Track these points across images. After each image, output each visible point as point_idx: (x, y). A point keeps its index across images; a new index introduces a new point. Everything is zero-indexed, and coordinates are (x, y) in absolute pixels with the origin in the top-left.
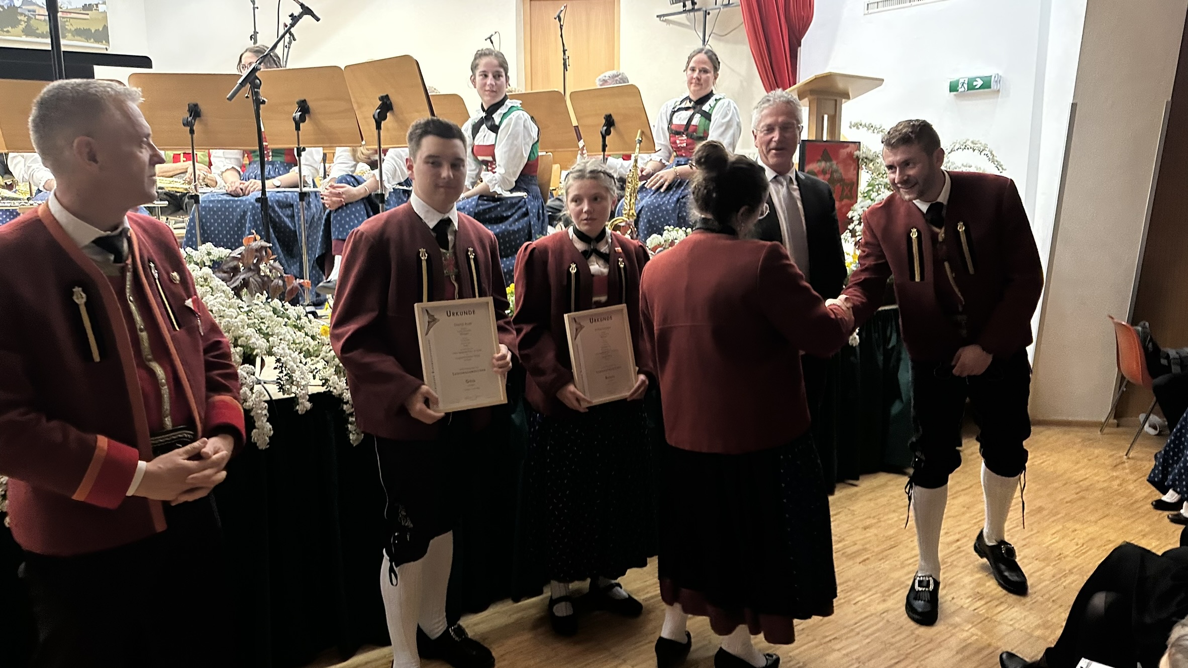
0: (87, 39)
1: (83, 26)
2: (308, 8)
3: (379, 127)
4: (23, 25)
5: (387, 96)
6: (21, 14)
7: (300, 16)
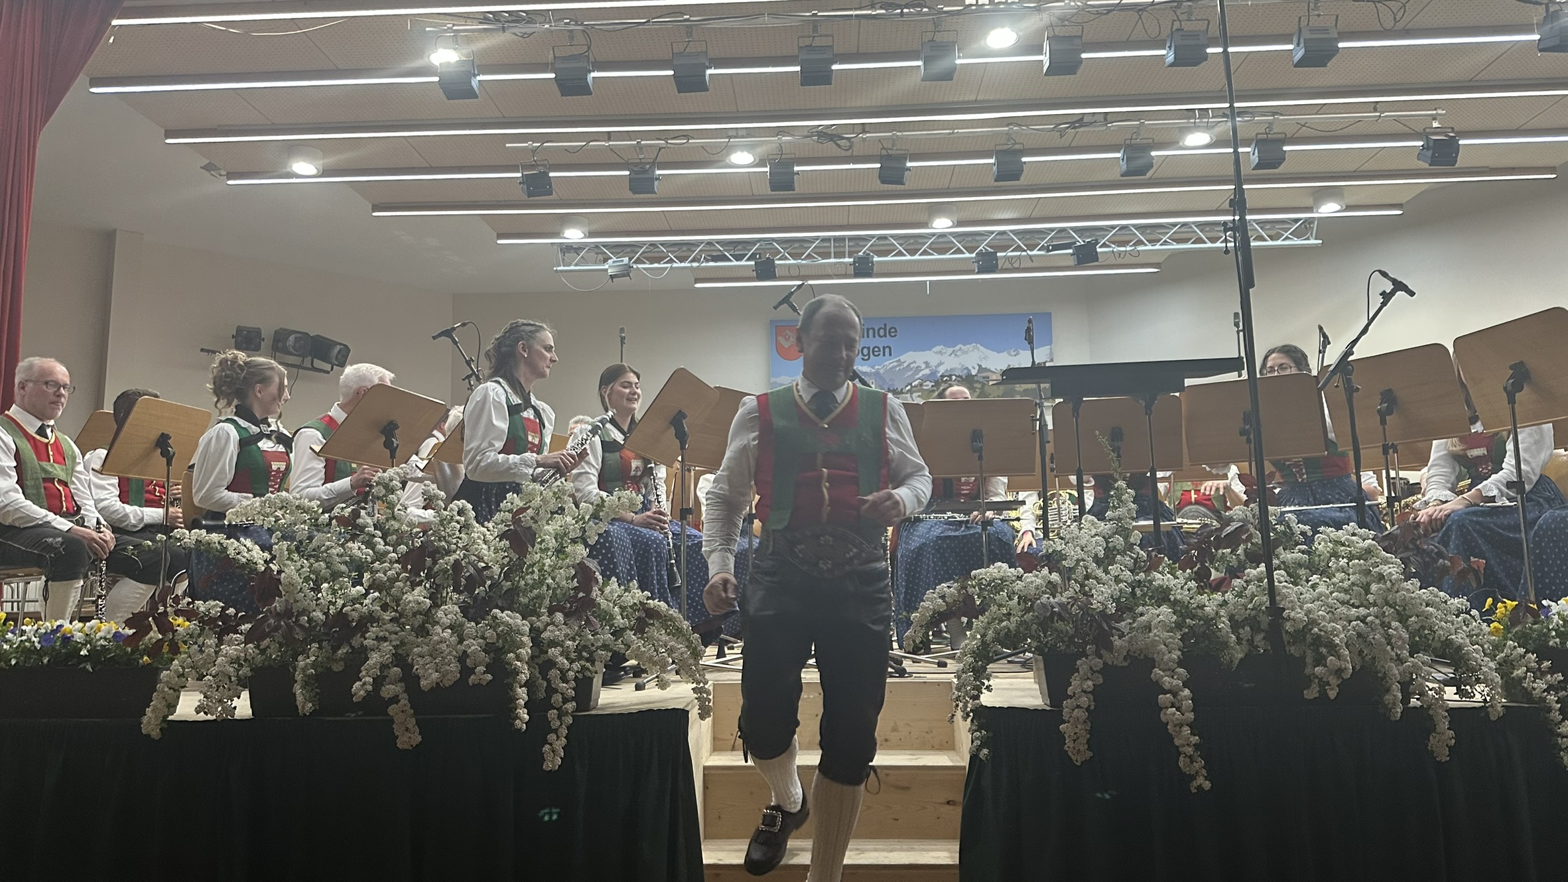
2: (1401, 282)
3: (1512, 401)
5: (1522, 362)
7: (1393, 293)
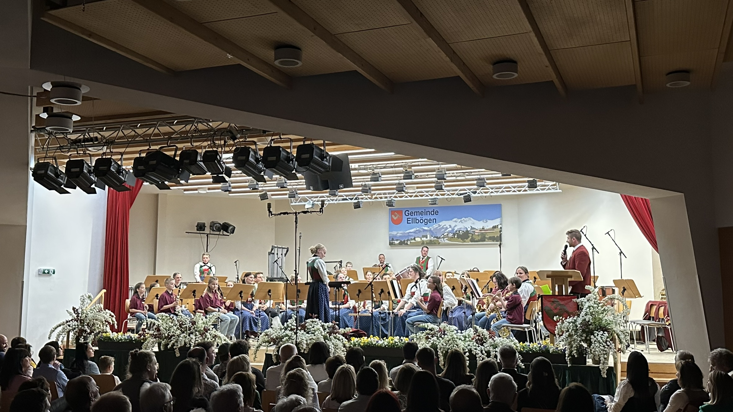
0: (493, 241)
1: (492, 235)
4: (470, 237)
6: (470, 233)
